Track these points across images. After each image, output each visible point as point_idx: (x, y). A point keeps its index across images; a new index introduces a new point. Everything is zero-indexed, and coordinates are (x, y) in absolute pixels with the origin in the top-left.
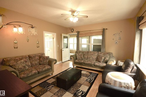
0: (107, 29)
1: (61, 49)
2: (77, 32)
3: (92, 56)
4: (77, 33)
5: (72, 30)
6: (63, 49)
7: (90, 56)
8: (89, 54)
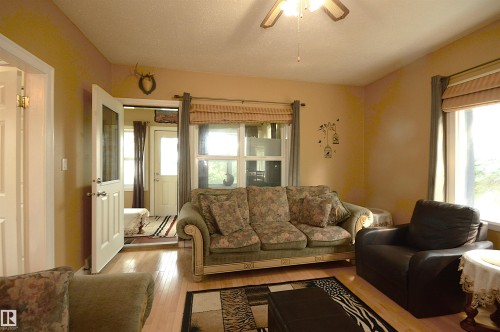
0: (303, 105)
1: (79, 183)
2: (177, 97)
3: (274, 207)
4: (177, 103)
5: (148, 85)
6: (99, 188)
7: (264, 210)
8: (259, 199)
